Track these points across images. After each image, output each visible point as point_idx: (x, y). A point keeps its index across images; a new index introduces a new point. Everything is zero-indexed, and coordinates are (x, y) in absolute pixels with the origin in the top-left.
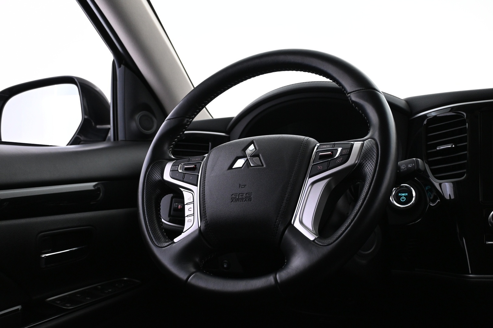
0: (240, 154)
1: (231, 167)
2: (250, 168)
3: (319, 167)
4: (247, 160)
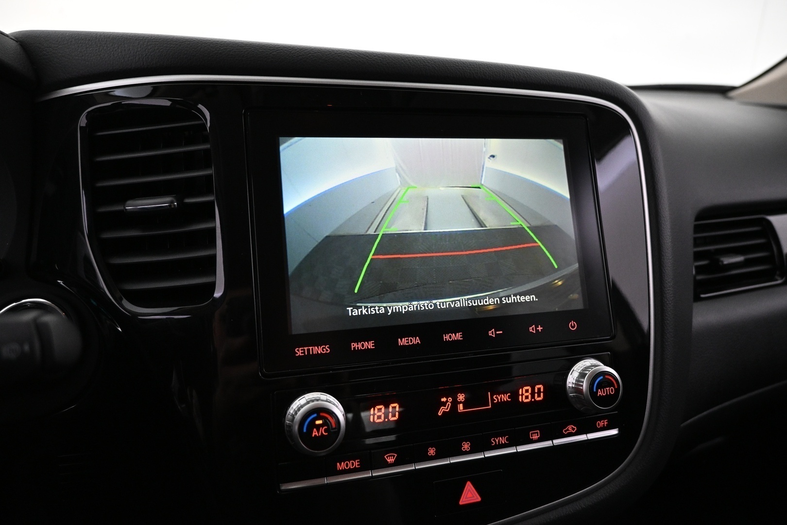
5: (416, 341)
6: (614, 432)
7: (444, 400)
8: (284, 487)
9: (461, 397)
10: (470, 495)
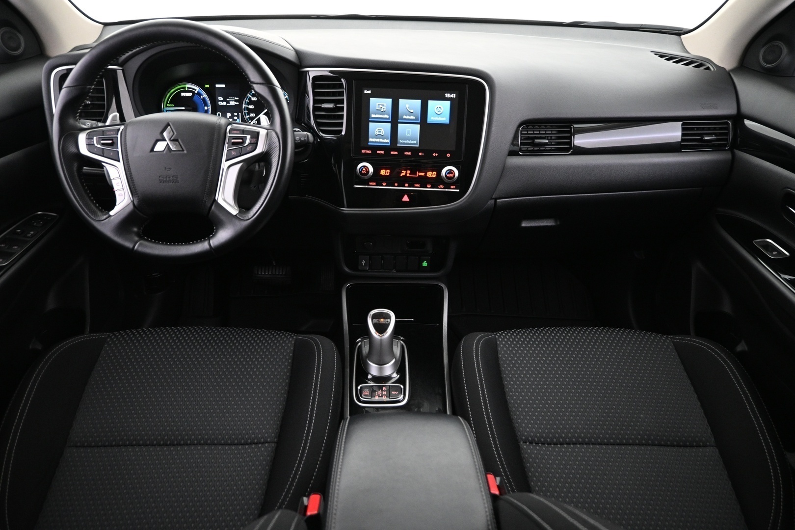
0: (159, 137)
1: (152, 150)
2: (172, 152)
3: (233, 153)
4: (168, 144)
5: (396, 153)
6: (458, 191)
7: (403, 171)
8: (355, 186)
9: (409, 172)
10: (406, 198)
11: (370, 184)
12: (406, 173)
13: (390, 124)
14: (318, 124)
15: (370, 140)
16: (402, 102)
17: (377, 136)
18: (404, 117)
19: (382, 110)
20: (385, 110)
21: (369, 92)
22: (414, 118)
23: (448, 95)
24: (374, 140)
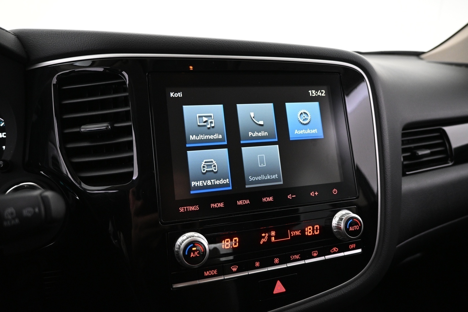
5: (247, 202)
6: (359, 251)
7: (263, 235)
8: (175, 286)
9: (273, 233)
10: (279, 288)
11: (207, 274)
12: (270, 237)
13: (226, 150)
14: (74, 168)
15: (193, 184)
16: (241, 108)
17: (205, 176)
18: (250, 134)
19: (209, 126)
20: (213, 125)
21: (180, 95)
22: (266, 134)
23: (313, 93)
24: (200, 183)
